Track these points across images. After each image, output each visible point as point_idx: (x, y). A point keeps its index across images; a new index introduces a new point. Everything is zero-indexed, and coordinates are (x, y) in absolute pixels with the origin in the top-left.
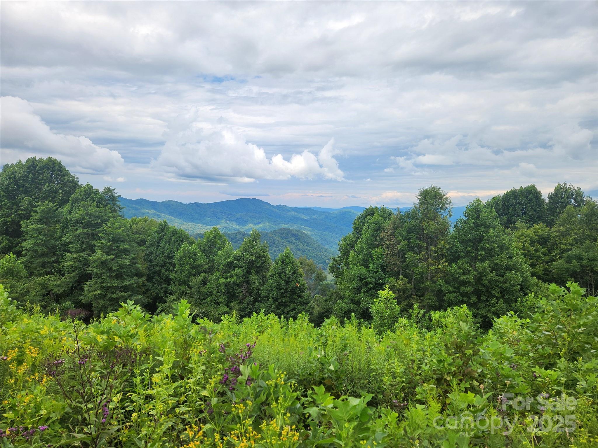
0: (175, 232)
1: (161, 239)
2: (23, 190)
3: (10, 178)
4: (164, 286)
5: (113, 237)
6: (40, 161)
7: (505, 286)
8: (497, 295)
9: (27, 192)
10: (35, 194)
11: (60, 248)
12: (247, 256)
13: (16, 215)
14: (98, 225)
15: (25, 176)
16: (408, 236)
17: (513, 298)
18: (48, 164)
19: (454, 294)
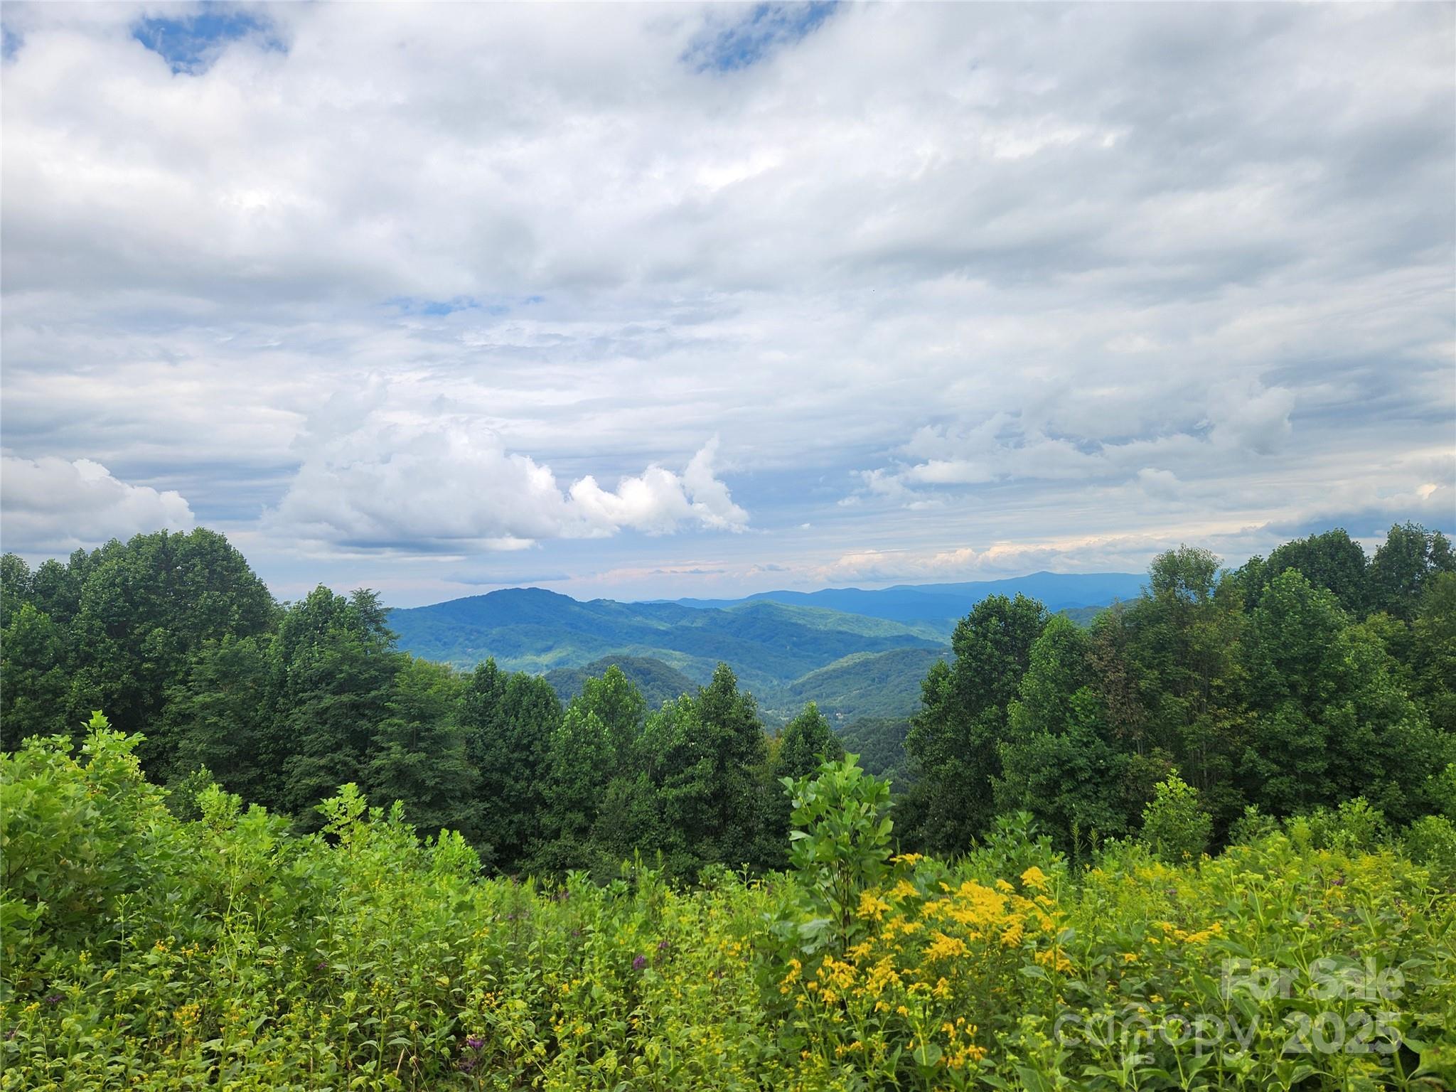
0: (524, 686)
1: (488, 704)
2: (144, 612)
3: (113, 585)
4: (516, 818)
5: (420, 708)
6: (178, 538)
7: (1390, 751)
8: (1377, 772)
9: (154, 615)
10: (174, 619)
11: (267, 747)
12: (714, 729)
13: (131, 673)
14: (373, 683)
15: (151, 578)
16: (1155, 658)
17: (1412, 776)
18: (200, 545)
19: (1286, 779)
